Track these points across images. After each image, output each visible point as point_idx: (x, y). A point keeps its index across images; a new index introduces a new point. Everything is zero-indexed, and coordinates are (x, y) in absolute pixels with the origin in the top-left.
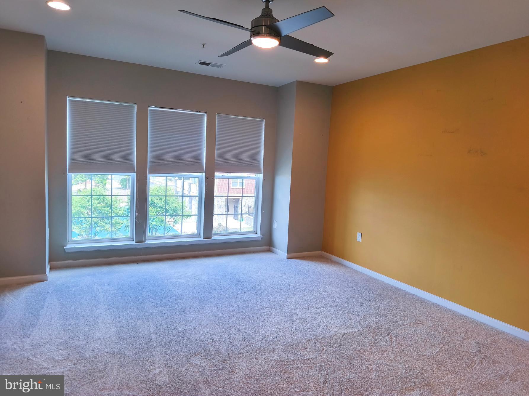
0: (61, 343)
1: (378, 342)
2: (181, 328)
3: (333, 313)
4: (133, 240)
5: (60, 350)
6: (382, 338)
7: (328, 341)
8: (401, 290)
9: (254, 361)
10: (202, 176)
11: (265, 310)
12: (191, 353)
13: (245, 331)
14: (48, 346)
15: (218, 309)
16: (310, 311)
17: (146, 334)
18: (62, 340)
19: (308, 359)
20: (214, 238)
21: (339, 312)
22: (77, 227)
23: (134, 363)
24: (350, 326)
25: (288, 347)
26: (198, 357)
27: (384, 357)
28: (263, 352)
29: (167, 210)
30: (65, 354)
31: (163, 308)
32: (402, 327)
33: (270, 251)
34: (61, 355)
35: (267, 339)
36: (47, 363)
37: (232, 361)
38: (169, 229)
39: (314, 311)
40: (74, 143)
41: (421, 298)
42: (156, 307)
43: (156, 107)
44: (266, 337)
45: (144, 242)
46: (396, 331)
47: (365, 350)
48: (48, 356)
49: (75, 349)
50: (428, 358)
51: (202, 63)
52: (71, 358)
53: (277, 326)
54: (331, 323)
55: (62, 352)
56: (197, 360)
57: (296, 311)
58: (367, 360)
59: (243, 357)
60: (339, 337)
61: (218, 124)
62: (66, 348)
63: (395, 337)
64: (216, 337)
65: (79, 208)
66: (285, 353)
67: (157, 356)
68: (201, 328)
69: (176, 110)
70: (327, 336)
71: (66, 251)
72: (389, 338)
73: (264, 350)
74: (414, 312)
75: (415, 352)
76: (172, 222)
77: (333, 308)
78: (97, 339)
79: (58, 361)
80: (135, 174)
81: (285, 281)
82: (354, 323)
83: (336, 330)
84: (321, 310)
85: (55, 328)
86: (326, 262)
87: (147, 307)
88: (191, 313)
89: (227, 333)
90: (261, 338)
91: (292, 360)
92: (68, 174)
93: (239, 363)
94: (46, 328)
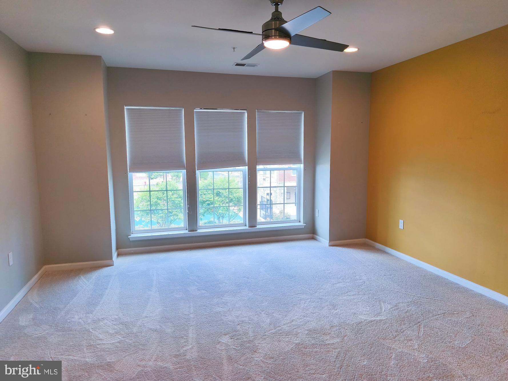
0: (116, 319)
1: (404, 331)
2: (217, 310)
3: (364, 301)
4: (187, 230)
5: (115, 325)
6: (409, 327)
7: (353, 328)
8: (442, 278)
9: (276, 343)
10: (245, 169)
11: (297, 296)
12: (221, 333)
13: (273, 314)
14: (106, 321)
15: (253, 294)
16: (341, 298)
17: (185, 314)
18: (117, 317)
19: (329, 344)
20: (258, 227)
21: (370, 299)
22: (155, 217)
23: (171, 339)
24: (379, 314)
25: (311, 332)
26: (227, 336)
27: (408, 346)
28: (287, 335)
29: (231, 199)
30: (117, 328)
31: (204, 292)
32: (435, 317)
33: (313, 238)
34: (114, 329)
35: (293, 323)
36: (102, 335)
37: (256, 342)
38: (235, 217)
39: (345, 298)
40: (132, 147)
41: (464, 288)
42: (198, 290)
43: (201, 109)
44: (292, 321)
45: (196, 231)
46: (427, 321)
47: (388, 339)
48: (104, 330)
49: (126, 324)
50: (456, 349)
51: (237, 65)
52: (122, 332)
53: (304, 311)
54: (360, 310)
55: (116, 327)
56: (225, 339)
57: (327, 297)
58: (389, 348)
59: (267, 339)
60: (364, 325)
61: (258, 119)
62: (119, 323)
63: (424, 327)
64: (247, 319)
65: (156, 200)
66: (307, 337)
67: (192, 334)
68: (234, 310)
69: (218, 110)
70: (353, 322)
71: (131, 240)
72: (417, 327)
73: (288, 334)
74: (452, 302)
75: (442, 343)
76: (237, 210)
77: (365, 296)
78: (145, 317)
79: (111, 334)
80: (186, 170)
81: (323, 268)
82: (384, 311)
83: (363, 317)
84: (352, 297)
85: (113, 306)
86: (369, 249)
87: (191, 290)
88: (228, 297)
89: (257, 316)
90: (288, 322)
91: (313, 344)
92: (129, 173)
93: (262, 344)
94: (107, 305)
